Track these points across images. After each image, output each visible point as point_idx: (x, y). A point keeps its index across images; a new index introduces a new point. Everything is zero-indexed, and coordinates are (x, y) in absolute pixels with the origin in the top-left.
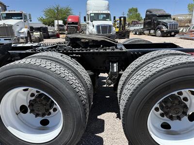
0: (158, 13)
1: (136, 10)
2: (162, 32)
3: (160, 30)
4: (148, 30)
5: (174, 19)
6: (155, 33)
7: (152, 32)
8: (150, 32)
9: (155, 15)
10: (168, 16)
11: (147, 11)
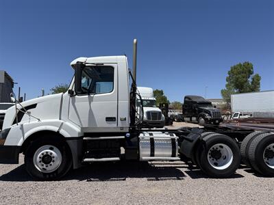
0: (198, 101)
1: (161, 93)
2: (206, 119)
3: (204, 117)
4: (188, 117)
5: (215, 107)
6: (198, 120)
7: (194, 119)
8: (191, 120)
9: (195, 102)
10: (209, 104)
11: (185, 98)
